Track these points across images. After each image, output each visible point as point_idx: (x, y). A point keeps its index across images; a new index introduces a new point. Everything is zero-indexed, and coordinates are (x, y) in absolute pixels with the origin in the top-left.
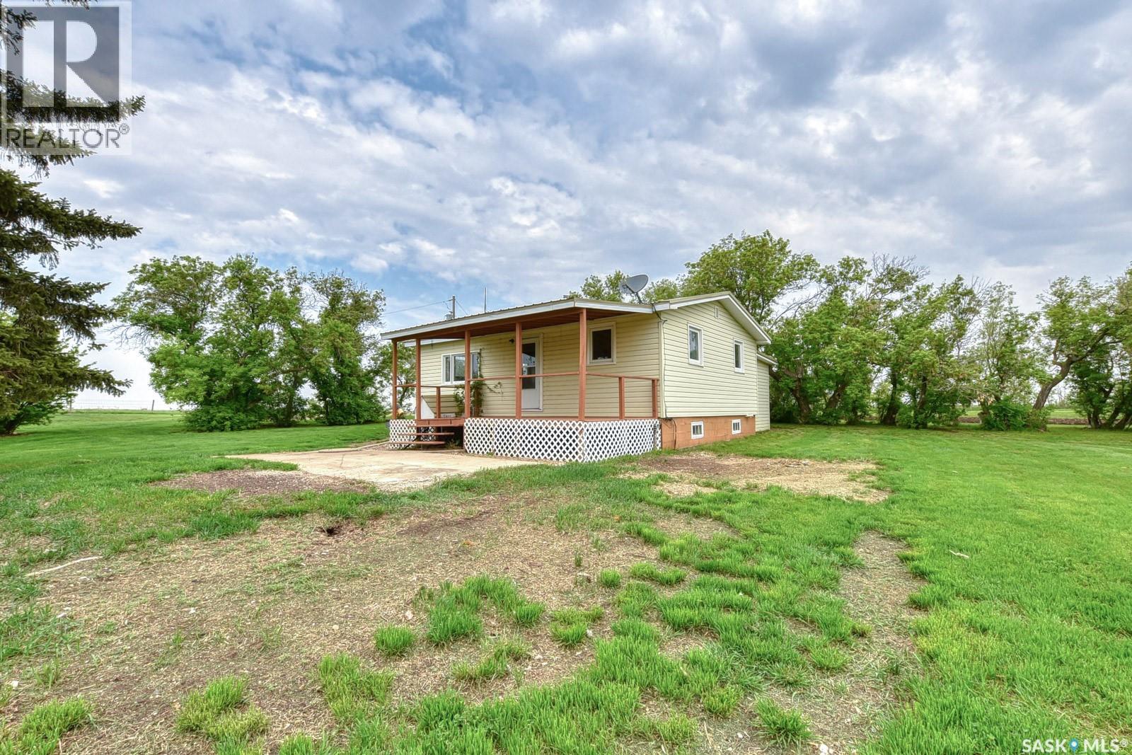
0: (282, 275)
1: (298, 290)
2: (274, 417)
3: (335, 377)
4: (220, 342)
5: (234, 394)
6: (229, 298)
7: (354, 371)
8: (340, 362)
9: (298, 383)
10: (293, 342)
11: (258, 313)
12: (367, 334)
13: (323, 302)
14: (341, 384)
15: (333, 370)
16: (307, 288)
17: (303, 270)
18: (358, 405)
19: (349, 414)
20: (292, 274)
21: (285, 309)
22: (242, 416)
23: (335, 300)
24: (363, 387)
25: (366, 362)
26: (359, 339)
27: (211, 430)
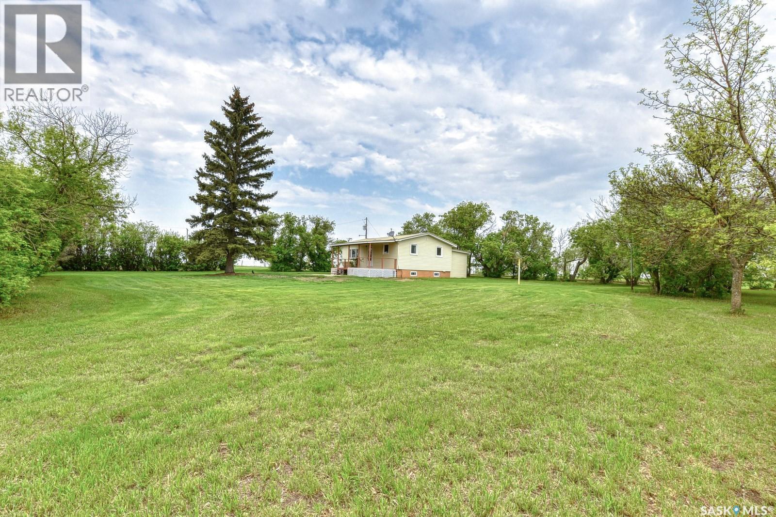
0: (300, 218)
1: (305, 223)
2: (296, 268)
3: (317, 254)
4: (280, 241)
5: (285, 259)
6: (282, 226)
7: (323, 252)
8: (318, 248)
9: (303, 256)
10: (304, 242)
11: (292, 231)
12: (329, 237)
13: (313, 226)
14: (319, 257)
15: (316, 252)
16: (308, 222)
17: (307, 217)
18: (325, 265)
19: (321, 268)
20: (303, 218)
21: (301, 230)
22: (287, 267)
23: (318, 225)
24: (327, 258)
25: (328, 248)
26: (325, 238)
27: (278, 271)
